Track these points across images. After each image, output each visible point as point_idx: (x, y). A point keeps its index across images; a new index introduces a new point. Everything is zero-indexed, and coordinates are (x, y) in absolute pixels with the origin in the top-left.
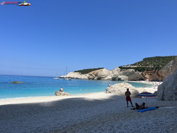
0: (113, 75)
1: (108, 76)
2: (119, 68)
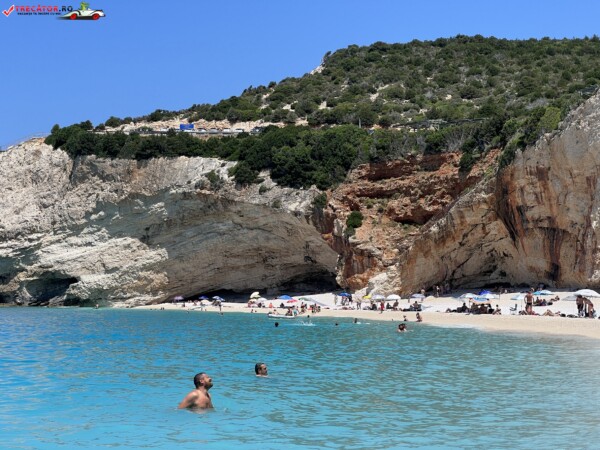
2: (55, 148)
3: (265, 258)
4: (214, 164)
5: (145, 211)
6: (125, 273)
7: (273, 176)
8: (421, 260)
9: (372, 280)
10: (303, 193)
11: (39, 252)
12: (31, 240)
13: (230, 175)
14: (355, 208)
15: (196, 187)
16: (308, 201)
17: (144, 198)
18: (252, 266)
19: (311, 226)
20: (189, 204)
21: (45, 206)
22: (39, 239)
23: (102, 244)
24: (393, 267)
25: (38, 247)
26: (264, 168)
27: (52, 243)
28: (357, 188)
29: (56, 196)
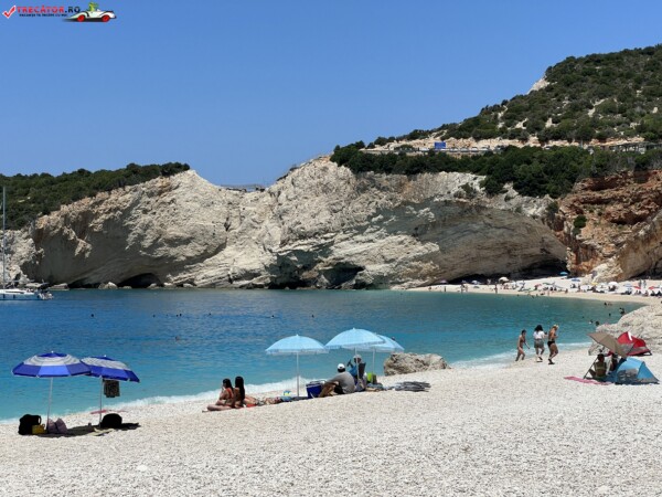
1: (228, 251)
2: (340, 165)
3: (509, 251)
4: (468, 178)
5: (415, 215)
6: (400, 263)
7: (515, 188)
8: (632, 255)
9: (596, 269)
10: (539, 201)
11: (332, 248)
12: (326, 239)
13: (481, 187)
14: (580, 212)
15: (455, 196)
16: (543, 208)
17: (413, 205)
18: (499, 256)
19: (546, 226)
20: (449, 209)
21: (335, 212)
22: (332, 237)
23: (381, 241)
24: (611, 260)
25: (332, 243)
26: (508, 181)
27: (342, 240)
28: (581, 197)
29: (343, 204)
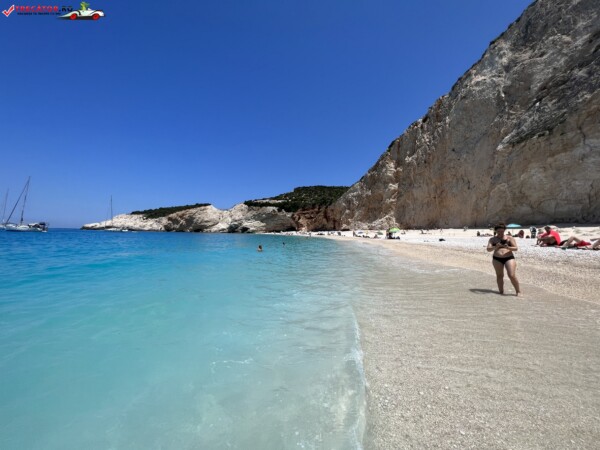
0: (230, 220)
1: (219, 224)
2: (245, 205)
4: (274, 208)
5: (262, 216)
6: (258, 227)
7: (285, 210)
8: (311, 225)
9: (302, 229)
10: (290, 213)
13: (277, 210)
14: (299, 216)
15: (271, 212)
18: (281, 226)
19: (291, 219)
20: (269, 215)
23: (254, 222)
24: (306, 227)
25: (242, 223)
27: (245, 222)
28: (300, 212)
29: (245, 214)
